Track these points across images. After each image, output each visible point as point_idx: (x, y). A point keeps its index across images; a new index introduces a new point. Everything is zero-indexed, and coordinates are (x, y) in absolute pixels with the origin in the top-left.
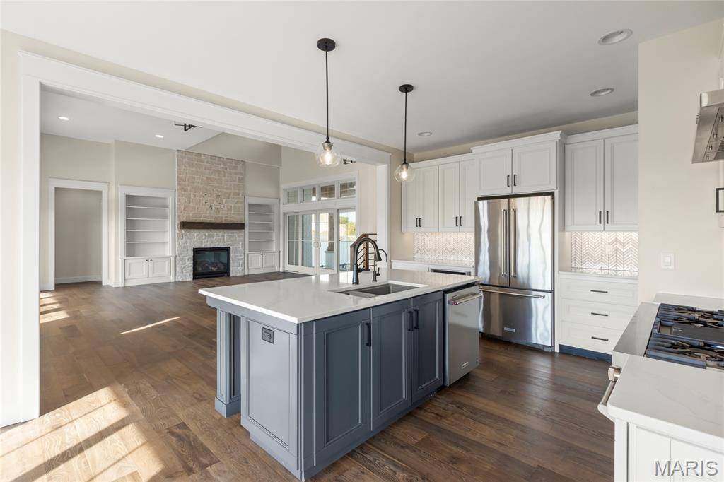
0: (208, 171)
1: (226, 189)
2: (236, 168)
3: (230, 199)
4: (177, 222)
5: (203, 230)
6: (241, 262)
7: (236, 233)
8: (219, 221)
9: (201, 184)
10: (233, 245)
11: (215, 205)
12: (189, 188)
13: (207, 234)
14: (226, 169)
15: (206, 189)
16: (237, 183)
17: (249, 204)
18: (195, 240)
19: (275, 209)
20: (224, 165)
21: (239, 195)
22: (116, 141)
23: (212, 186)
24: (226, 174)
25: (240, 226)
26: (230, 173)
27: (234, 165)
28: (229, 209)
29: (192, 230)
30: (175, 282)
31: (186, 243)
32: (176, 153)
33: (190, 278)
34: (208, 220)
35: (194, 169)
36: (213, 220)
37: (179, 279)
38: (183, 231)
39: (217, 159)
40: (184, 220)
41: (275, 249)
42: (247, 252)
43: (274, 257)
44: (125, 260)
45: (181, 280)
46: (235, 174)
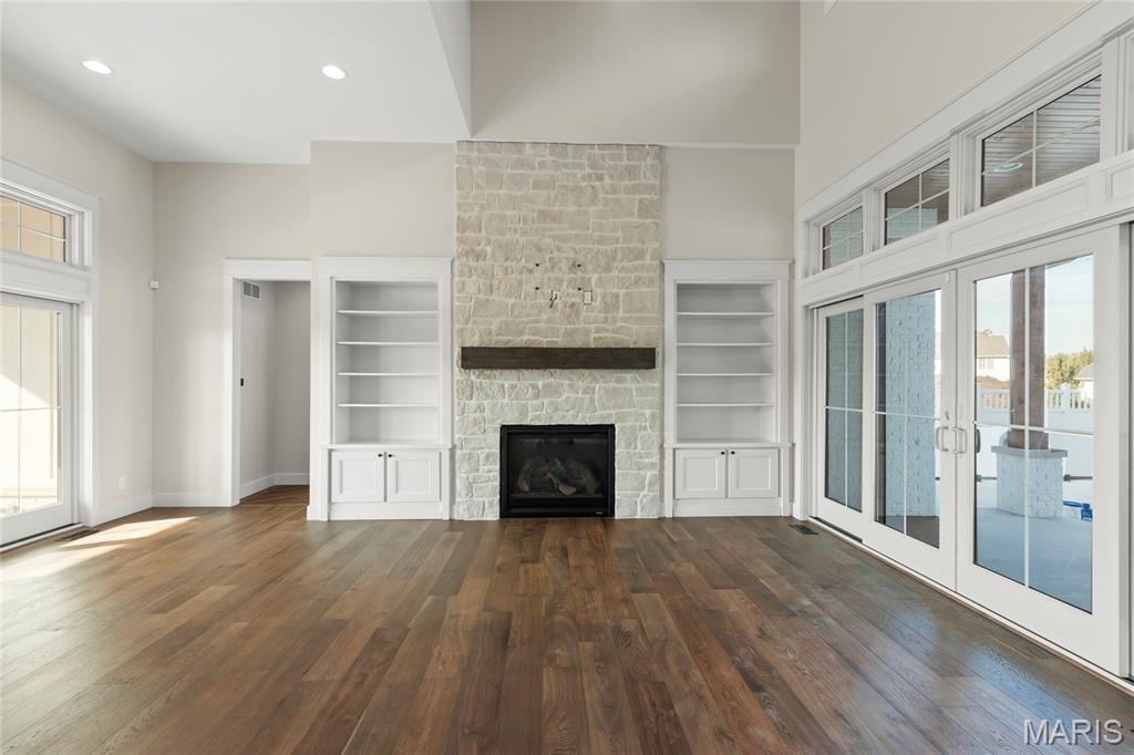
0: (544, 193)
1: (601, 241)
2: (631, 172)
3: (615, 273)
4: (457, 351)
5: (526, 373)
6: (650, 474)
7: (630, 380)
8: (578, 343)
9: (525, 233)
10: (621, 417)
11: (567, 293)
12: (489, 249)
13: (540, 384)
14: (600, 178)
15: (539, 249)
16: (635, 220)
17: (683, 289)
18: (506, 400)
19: (777, 299)
20: (593, 166)
21: (640, 255)
22: (315, 145)
23: (555, 238)
24: (601, 196)
25: (642, 359)
26: (614, 190)
27: (625, 162)
28: (610, 306)
29: (497, 373)
30: (451, 520)
31: (481, 408)
32: (456, 151)
33: (493, 514)
34: (543, 341)
35: (503, 191)
36: (560, 341)
37: (462, 514)
38: (473, 375)
39: (570, 149)
40: (474, 341)
41: (774, 434)
42: (670, 442)
43: (771, 462)
44: (330, 451)
45: (466, 518)
46: (629, 190)
